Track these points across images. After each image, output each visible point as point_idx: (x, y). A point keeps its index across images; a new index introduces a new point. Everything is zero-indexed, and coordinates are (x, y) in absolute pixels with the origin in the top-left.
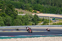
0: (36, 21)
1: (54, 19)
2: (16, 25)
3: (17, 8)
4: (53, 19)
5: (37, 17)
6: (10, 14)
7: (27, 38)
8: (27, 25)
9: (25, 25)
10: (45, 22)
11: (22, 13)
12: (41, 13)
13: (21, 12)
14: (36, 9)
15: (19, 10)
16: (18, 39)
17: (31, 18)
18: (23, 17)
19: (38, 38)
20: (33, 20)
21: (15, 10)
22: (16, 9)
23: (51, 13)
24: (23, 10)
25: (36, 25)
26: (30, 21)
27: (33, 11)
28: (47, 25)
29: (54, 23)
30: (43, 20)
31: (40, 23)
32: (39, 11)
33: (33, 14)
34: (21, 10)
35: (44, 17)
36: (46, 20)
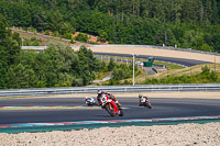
0: (84, 69)
1: (149, 62)
2: (15, 88)
3: (19, 26)
4: (145, 65)
5: (91, 57)
7: (55, 133)
8: (53, 86)
9: (48, 86)
12: (103, 42)
13: (32, 40)
14: (87, 29)
15: (26, 34)
16: (24, 136)
17: (66, 59)
18: (39, 59)
19: (95, 131)
20: (74, 66)
21: (9, 33)
23: (138, 43)
24: (39, 31)
25: (84, 84)
26: (63, 71)
27: (74, 36)
28: (126, 83)
29: (150, 77)
30: (111, 66)
31: (98, 77)
32: (95, 34)
33: (76, 48)
34: (31, 33)
35: (116, 58)
36: (123, 66)
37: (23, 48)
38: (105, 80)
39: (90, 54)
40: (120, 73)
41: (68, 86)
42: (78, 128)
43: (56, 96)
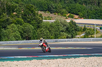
0: (72, 31)
3: (42, 11)
4: (100, 28)
5: (75, 25)
6: (29, 20)
8: (58, 38)
9: (55, 38)
10: (88, 33)
11: (49, 19)
12: (81, 18)
13: (48, 17)
14: (73, 12)
15: (45, 14)
16: (44, 61)
17: (64, 26)
18: (51, 26)
19: (77, 59)
20: (67, 29)
21: (37, 14)
22: (40, 12)
23: (97, 19)
24: (51, 13)
25: (72, 37)
26: (62, 31)
27: (67, 15)
30: (85, 29)
31: (79, 34)
32: (77, 15)
33: (68, 21)
34: (47, 14)
35: (87, 25)
36: (90, 29)
37: (44, 21)
38: (82, 35)
40: (89, 32)
41: (65, 38)
42: (69, 57)
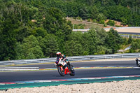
0: (113, 43)
2: (69, 56)
3: (71, 16)
7: (95, 84)
8: (93, 54)
9: (90, 54)
10: (135, 46)
11: (81, 28)
12: (124, 25)
13: (80, 25)
14: (113, 17)
15: (75, 21)
17: (101, 37)
18: (84, 37)
19: (121, 83)
20: (106, 41)
21: (65, 21)
22: (68, 19)
24: (84, 19)
25: (113, 52)
26: (100, 44)
27: (106, 22)
30: (130, 41)
31: (122, 48)
32: (119, 21)
34: (79, 21)
35: (133, 35)
36: (137, 41)
37: (74, 30)
38: (126, 49)
39: (116, 33)
41: (103, 54)
42: (110, 81)
43: (95, 61)
